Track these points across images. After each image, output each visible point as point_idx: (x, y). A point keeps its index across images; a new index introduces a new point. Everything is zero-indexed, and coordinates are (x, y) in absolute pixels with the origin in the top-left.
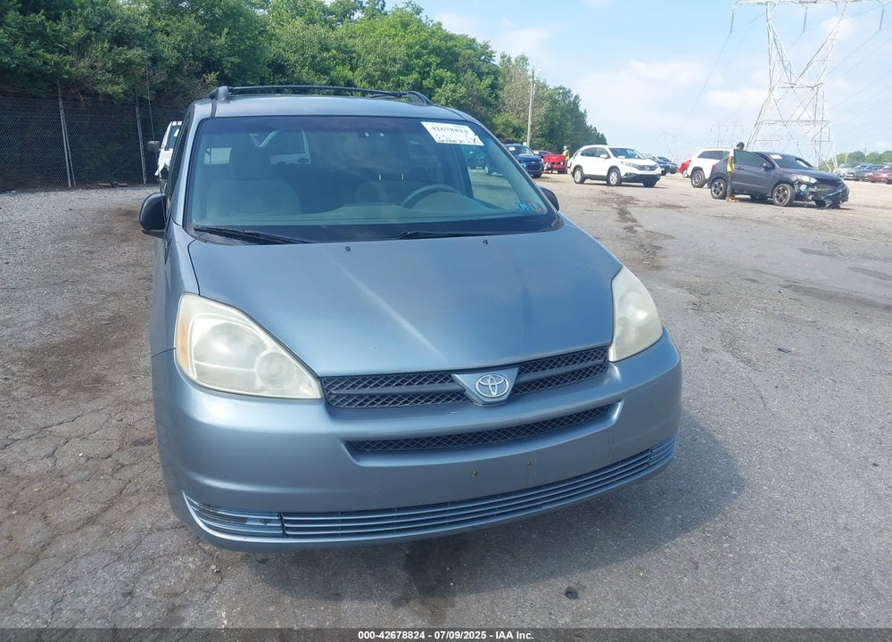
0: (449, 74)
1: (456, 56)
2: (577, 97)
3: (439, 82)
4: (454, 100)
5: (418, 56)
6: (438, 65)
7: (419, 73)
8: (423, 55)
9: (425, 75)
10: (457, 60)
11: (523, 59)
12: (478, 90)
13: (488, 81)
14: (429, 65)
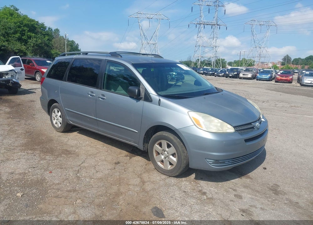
0: (33, 34)
1: (35, 28)
2: (77, 44)
3: (30, 37)
4: (37, 44)
5: (19, 27)
6: (28, 30)
7: (20, 33)
8: (21, 27)
9: (23, 34)
10: (36, 29)
11: (57, 30)
12: (44, 41)
13: (47, 38)
14: (24, 31)
